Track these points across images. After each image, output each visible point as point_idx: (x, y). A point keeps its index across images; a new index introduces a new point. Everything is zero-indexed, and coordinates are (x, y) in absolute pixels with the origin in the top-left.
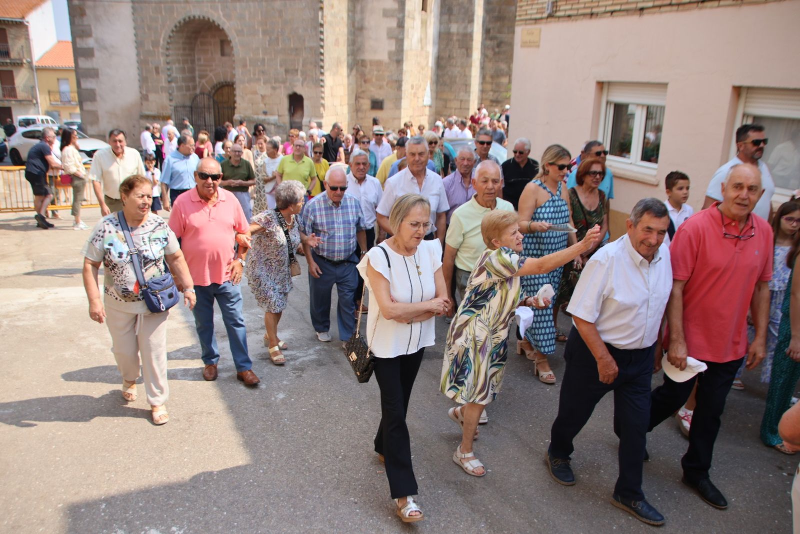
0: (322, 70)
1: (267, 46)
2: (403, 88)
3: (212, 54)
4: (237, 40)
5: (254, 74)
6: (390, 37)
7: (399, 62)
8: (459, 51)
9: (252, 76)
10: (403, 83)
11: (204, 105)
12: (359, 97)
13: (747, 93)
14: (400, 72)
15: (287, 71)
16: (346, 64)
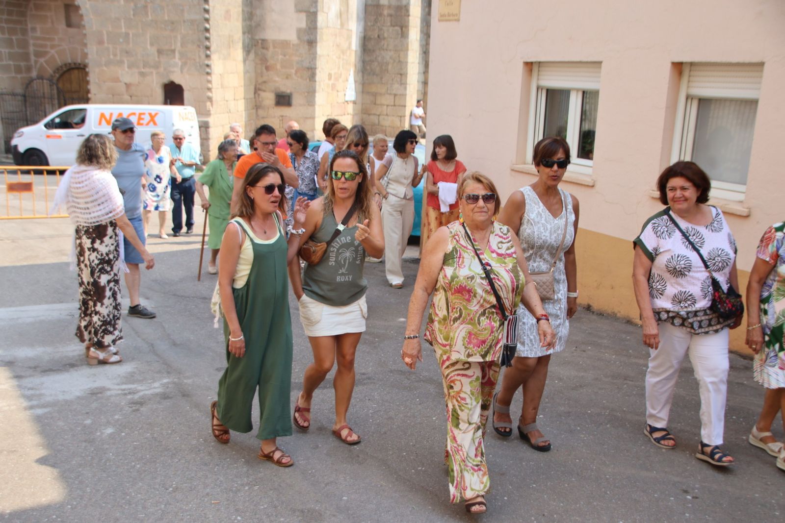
0: (208, 52)
1: (132, 17)
2: (317, 78)
3: (52, 23)
4: (88, 6)
5: (115, 55)
6: (299, 11)
7: (312, 43)
8: (391, 29)
9: (112, 57)
10: (317, 71)
11: (44, 94)
12: (260, 89)
13: (690, 71)
14: (313, 57)
15: (160, 52)
16: (240, 45)
